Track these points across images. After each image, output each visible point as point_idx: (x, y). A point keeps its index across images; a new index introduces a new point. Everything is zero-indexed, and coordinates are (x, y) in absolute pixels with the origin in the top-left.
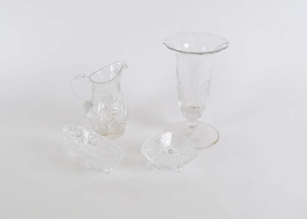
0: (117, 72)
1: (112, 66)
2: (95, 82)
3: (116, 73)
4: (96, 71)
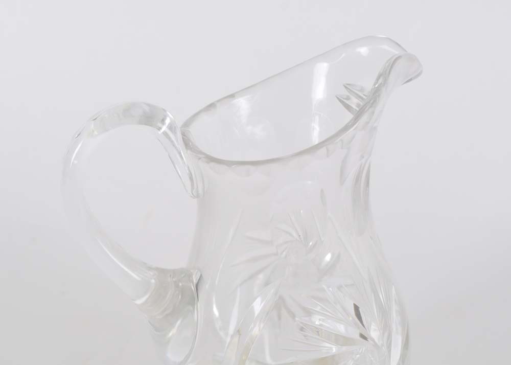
0: (354, 102)
1: (322, 68)
2: (211, 159)
3: (348, 107)
4: (232, 96)
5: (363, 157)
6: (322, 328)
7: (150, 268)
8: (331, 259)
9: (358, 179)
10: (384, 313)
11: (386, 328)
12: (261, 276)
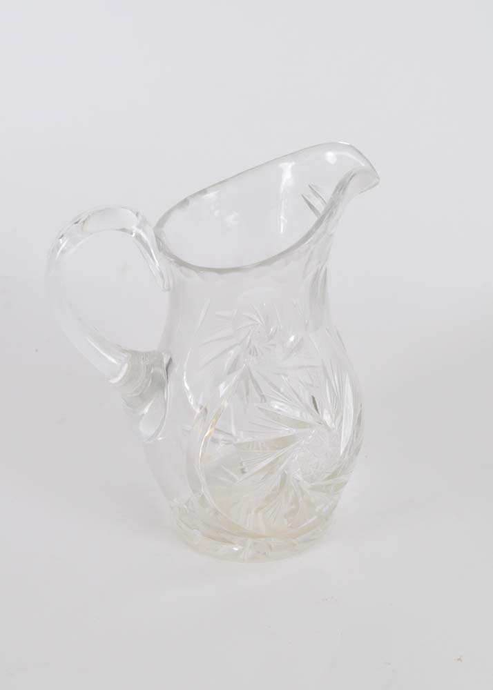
0: (317, 203)
2: (182, 264)
3: (312, 209)
5: (320, 262)
6: (279, 413)
7: (125, 351)
8: (295, 340)
9: (315, 278)
10: (338, 399)
11: (338, 413)
12: (232, 352)
